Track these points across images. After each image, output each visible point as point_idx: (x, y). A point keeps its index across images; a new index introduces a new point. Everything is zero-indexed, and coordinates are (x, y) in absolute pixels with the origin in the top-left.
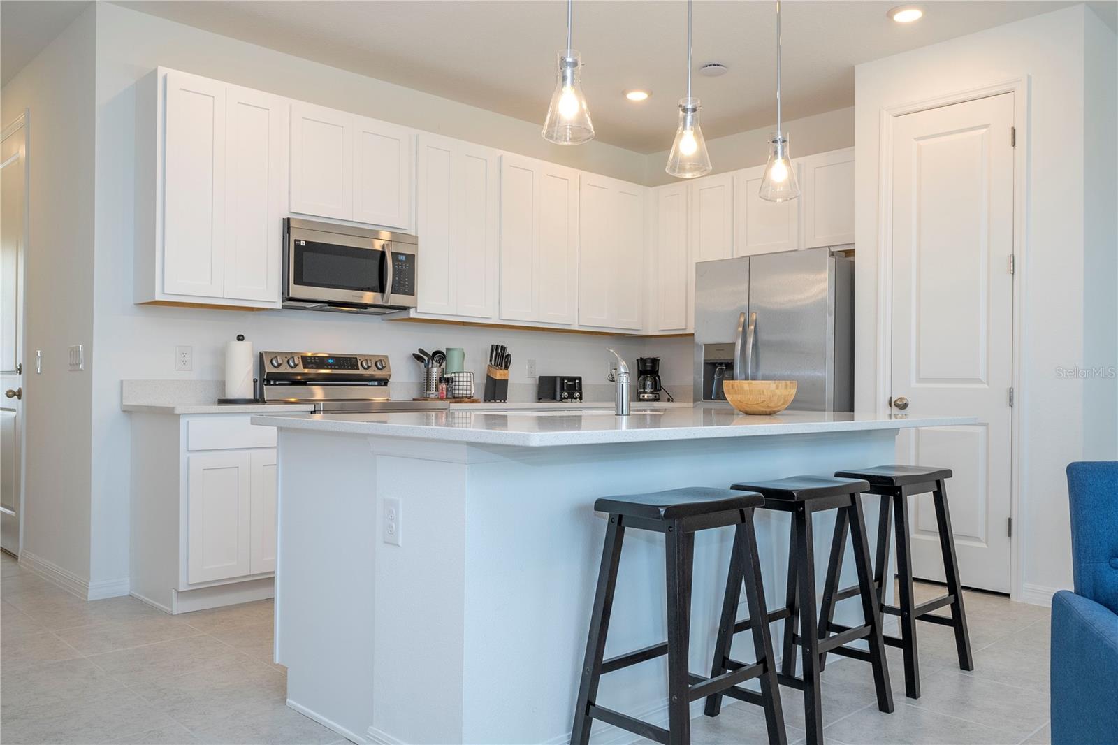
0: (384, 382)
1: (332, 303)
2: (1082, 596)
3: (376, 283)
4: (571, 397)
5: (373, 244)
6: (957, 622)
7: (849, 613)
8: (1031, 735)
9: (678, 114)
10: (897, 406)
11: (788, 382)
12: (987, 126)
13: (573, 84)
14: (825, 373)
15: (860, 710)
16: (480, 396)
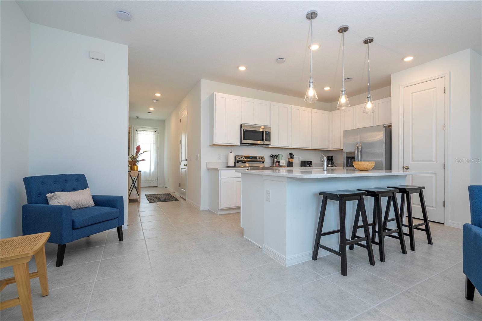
0: (263, 162)
1: (251, 144)
2: (475, 225)
3: (261, 139)
4: (310, 166)
5: (260, 130)
6: (427, 230)
7: (392, 225)
8: (454, 265)
9: (340, 92)
10: (405, 168)
11: (372, 162)
12: (435, 88)
13: (312, 87)
14: (383, 159)
15: (395, 253)
16: (286, 166)
